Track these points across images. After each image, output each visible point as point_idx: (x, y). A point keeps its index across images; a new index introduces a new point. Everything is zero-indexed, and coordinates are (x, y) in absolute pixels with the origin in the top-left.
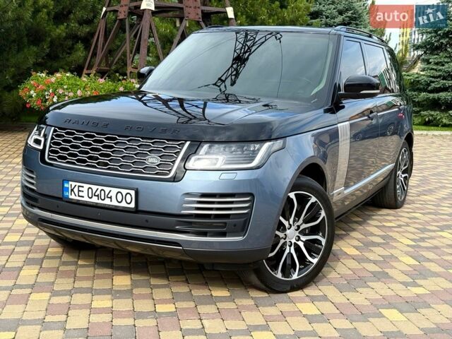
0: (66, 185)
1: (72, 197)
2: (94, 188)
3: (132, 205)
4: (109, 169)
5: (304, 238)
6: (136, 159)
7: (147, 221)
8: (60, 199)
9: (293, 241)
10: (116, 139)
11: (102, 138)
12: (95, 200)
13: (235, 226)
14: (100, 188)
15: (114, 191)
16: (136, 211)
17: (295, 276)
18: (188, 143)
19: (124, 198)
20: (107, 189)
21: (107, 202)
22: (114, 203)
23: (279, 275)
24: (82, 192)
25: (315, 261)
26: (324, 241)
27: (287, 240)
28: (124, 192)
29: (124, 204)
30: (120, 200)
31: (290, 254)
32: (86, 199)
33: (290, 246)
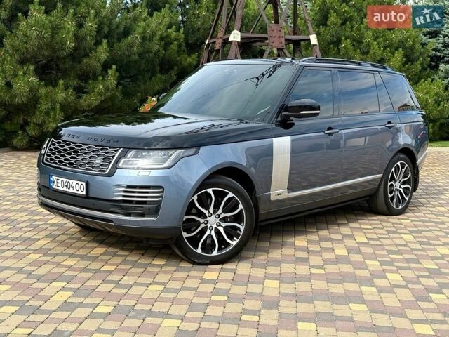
0: (51, 179)
1: (54, 187)
2: (65, 180)
3: (84, 193)
4: (74, 167)
5: (224, 225)
6: (89, 160)
7: (93, 204)
8: (48, 188)
9: (214, 226)
10: (81, 146)
11: (73, 146)
12: (65, 189)
13: (149, 209)
14: (68, 180)
15: (75, 182)
16: (87, 197)
17: (215, 253)
18: (121, 149)
19: (80, 188)
20: (71, 181)
21: (71, 190)
22: (75, 191)
23: (199, 251)
24: (59, 183)
25: (234, 243)
26: (242, 228)
27: (209, 225)
28: (80, 183)
29: (80, 192)
30: (78, 189)
31: (210, 236)
32: (61, 188)
33: (211, 230)
